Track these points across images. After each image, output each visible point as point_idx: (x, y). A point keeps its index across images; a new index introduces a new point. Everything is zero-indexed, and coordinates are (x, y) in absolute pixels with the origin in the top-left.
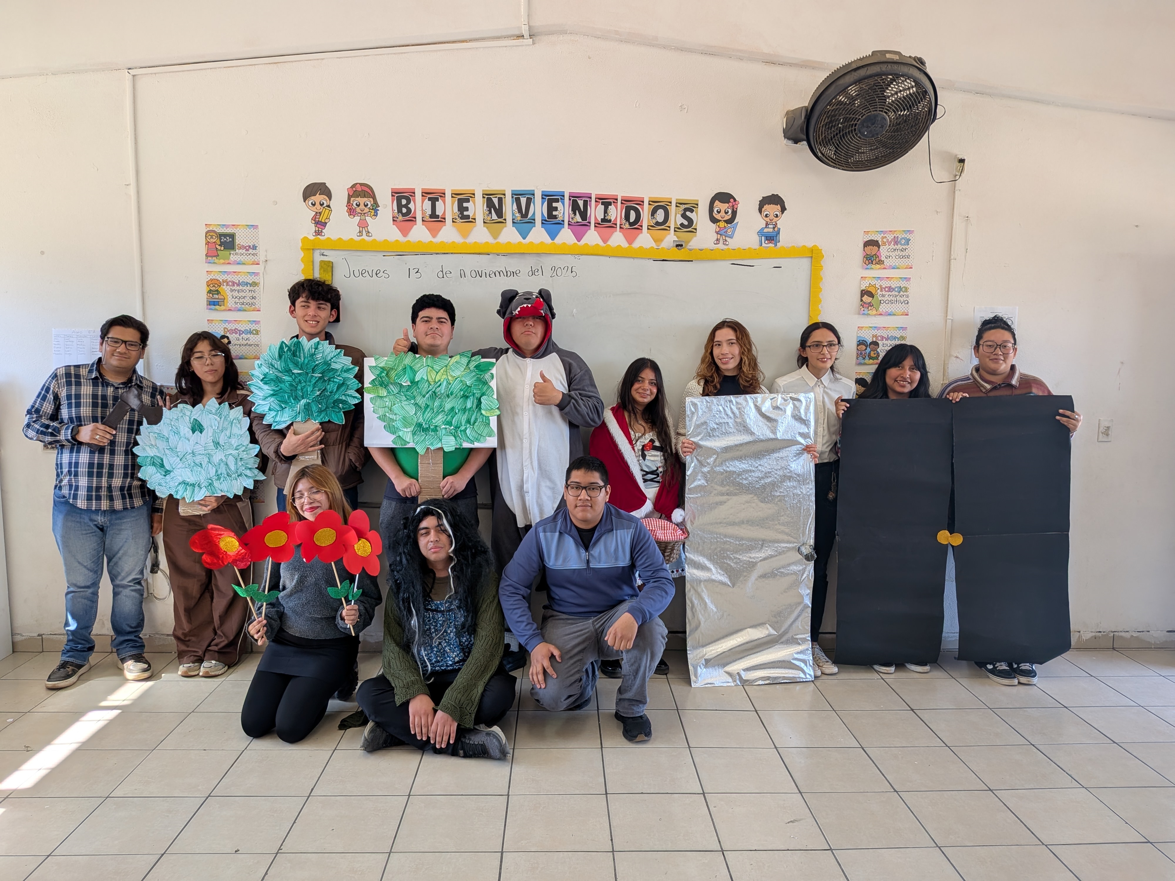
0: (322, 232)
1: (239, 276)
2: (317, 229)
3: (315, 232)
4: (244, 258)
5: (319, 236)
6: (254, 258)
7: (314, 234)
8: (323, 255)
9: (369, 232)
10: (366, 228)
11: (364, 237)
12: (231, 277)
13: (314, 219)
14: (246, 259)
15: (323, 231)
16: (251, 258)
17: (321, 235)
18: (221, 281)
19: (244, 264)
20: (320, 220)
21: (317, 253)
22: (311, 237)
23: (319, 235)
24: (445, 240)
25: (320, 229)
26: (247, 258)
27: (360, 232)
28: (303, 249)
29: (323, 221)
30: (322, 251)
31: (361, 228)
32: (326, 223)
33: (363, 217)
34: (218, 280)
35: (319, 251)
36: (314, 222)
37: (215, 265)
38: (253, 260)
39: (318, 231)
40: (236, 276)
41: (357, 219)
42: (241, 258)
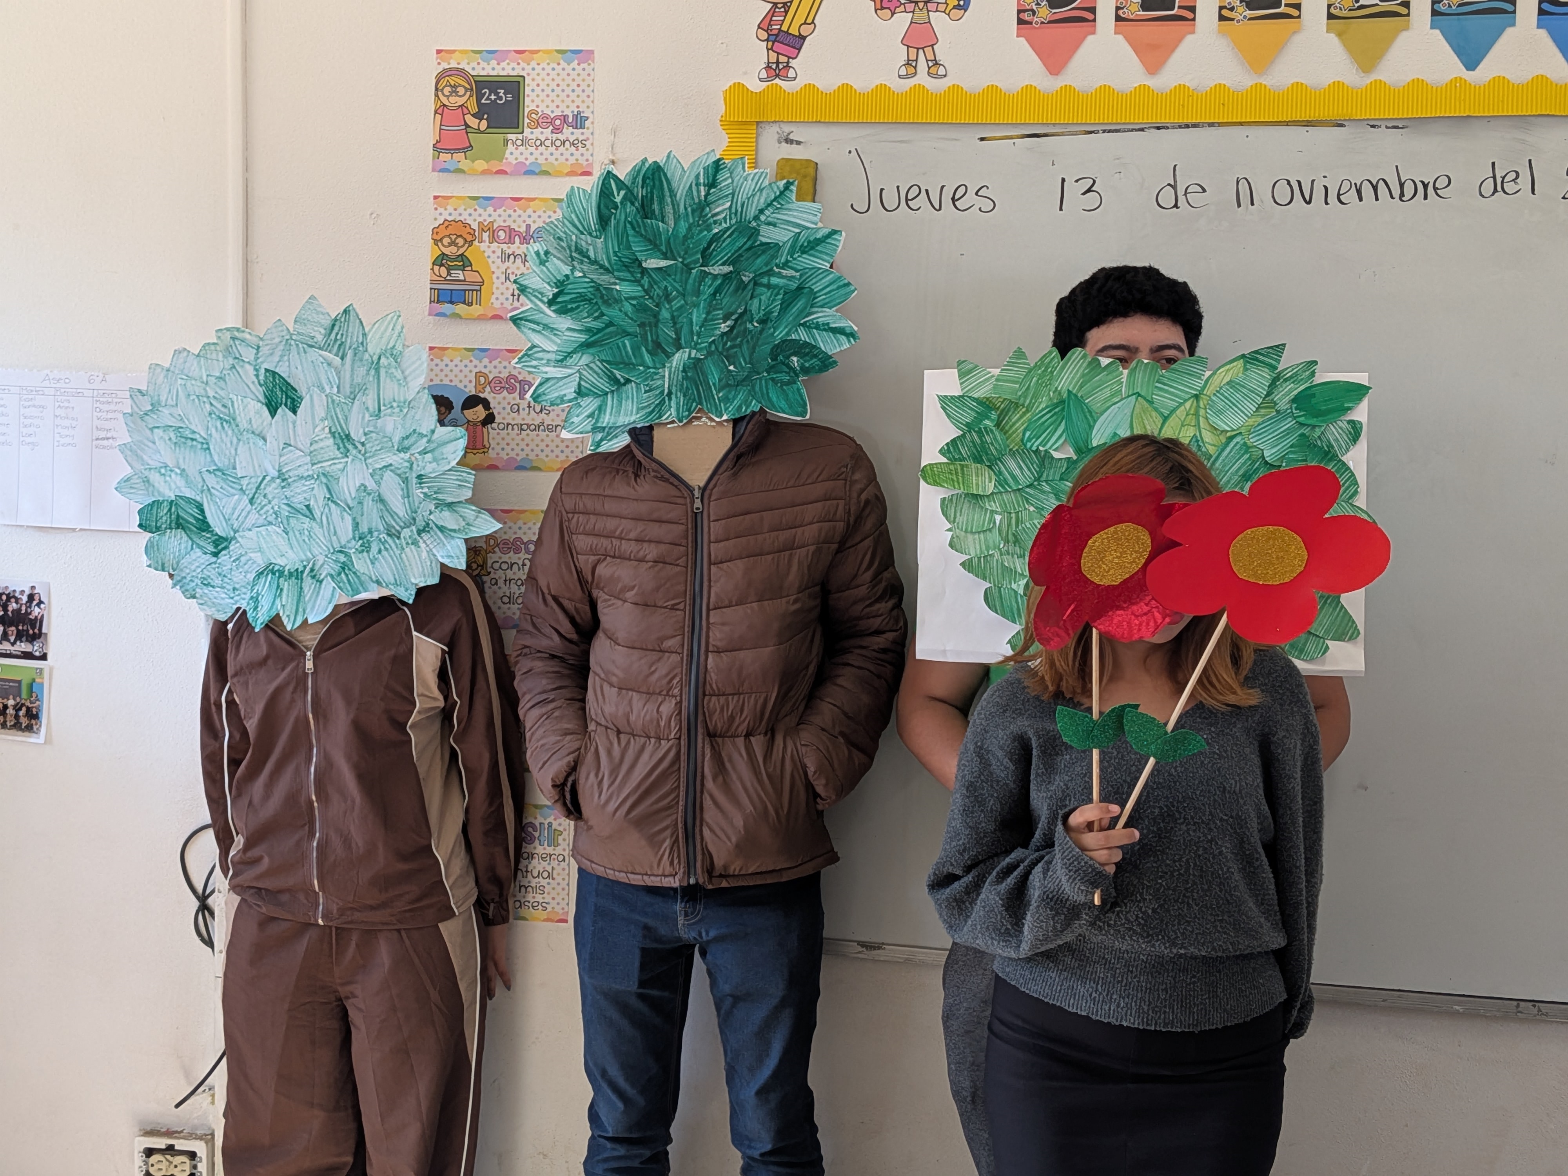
0: (788, 66)
1: (529, 211)
2: (773, 57)
3: (768, 67)
4: (547, 154)
5: (777, 81)
6: (577, 154)
7: (764, 74)
8: (789, 141)
9: (936, 63)
10: (928, 50)
11: (922, 78)
12: (505, 215)
13: (766, 25)
14: (552, 159)
15: (793, 63)
16: (567, 154)
17: (786, 78)
18: (475, 226)
19: (546, 173)
20: (785, 28)
21: (770, 134)
22: (755, 86)
23: (777, 76)
24: (1190, 82)
25: (783, 59)
26: (557, 154)
27: (908, 63)
28: (728, 124)
29: (794, 31)
30: (787, 129)
31: (913, 51)
32: (804, 38)
33: (920, 15)
34: (466, 225)
35: (775, 128)
36: (764, 35)
37: (462, 176)
38: (572, 160)
39: (778, 63)
40: (519, 212)
41: (902, 20)
42: (537, 153)
